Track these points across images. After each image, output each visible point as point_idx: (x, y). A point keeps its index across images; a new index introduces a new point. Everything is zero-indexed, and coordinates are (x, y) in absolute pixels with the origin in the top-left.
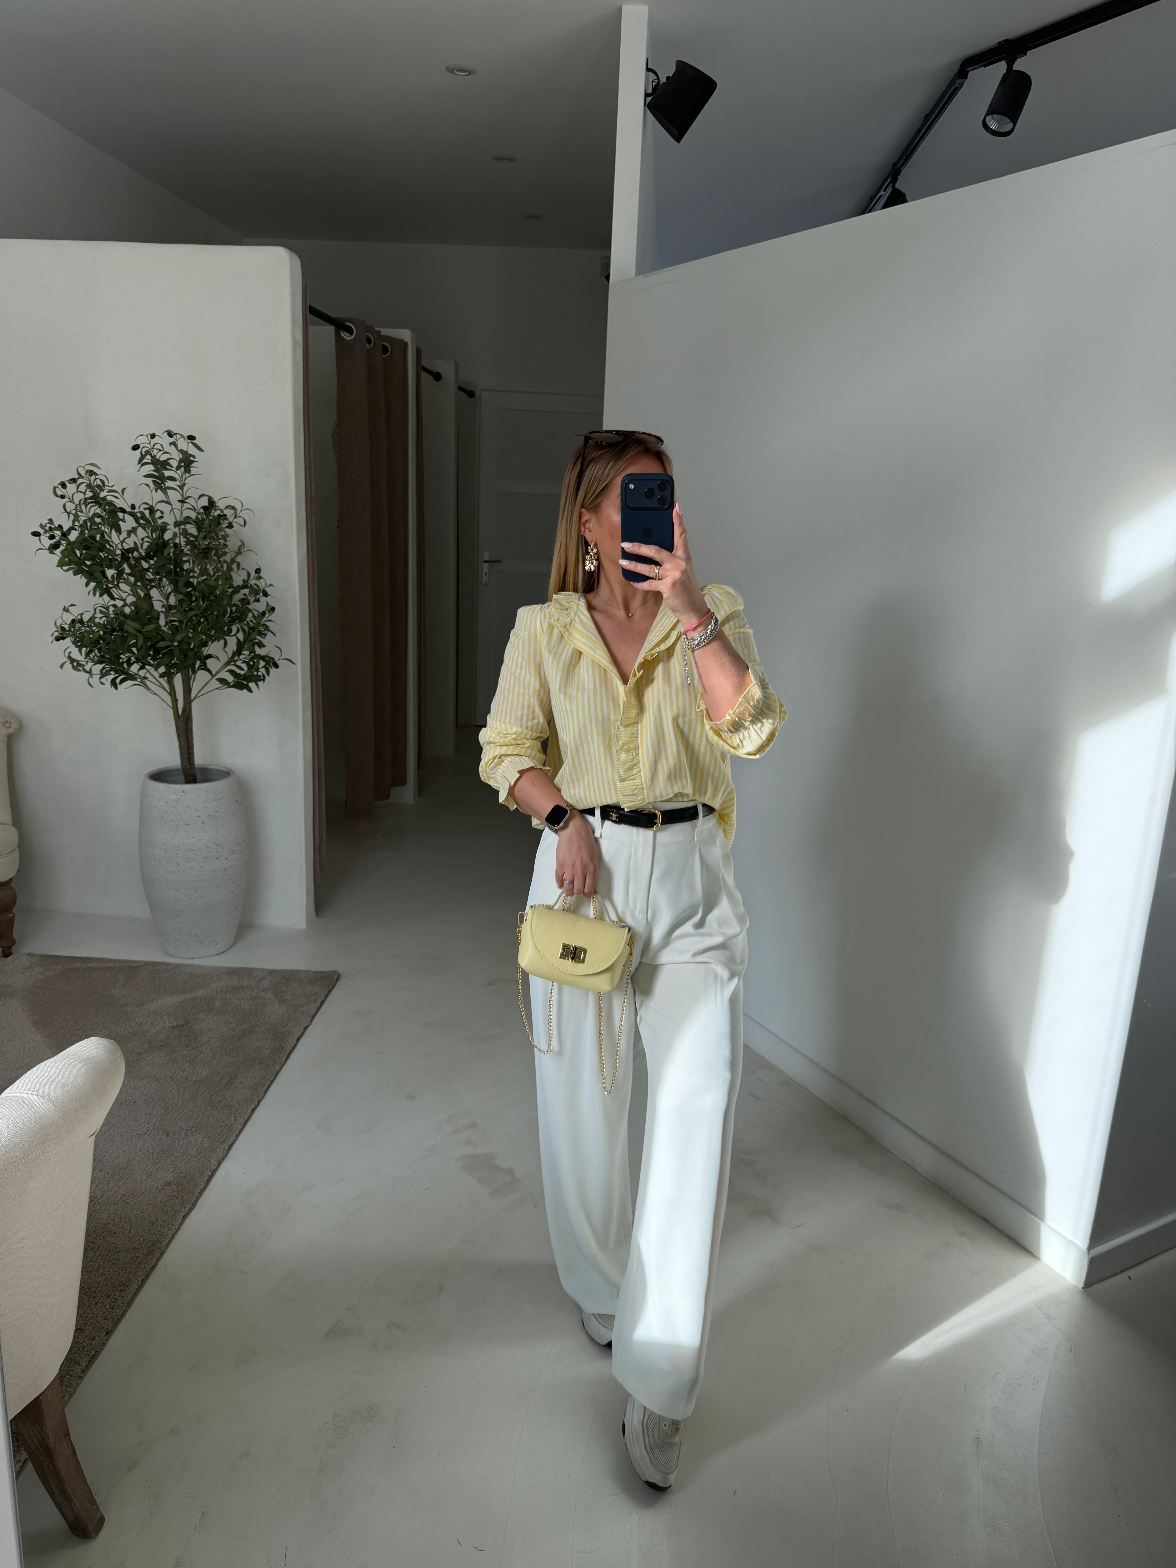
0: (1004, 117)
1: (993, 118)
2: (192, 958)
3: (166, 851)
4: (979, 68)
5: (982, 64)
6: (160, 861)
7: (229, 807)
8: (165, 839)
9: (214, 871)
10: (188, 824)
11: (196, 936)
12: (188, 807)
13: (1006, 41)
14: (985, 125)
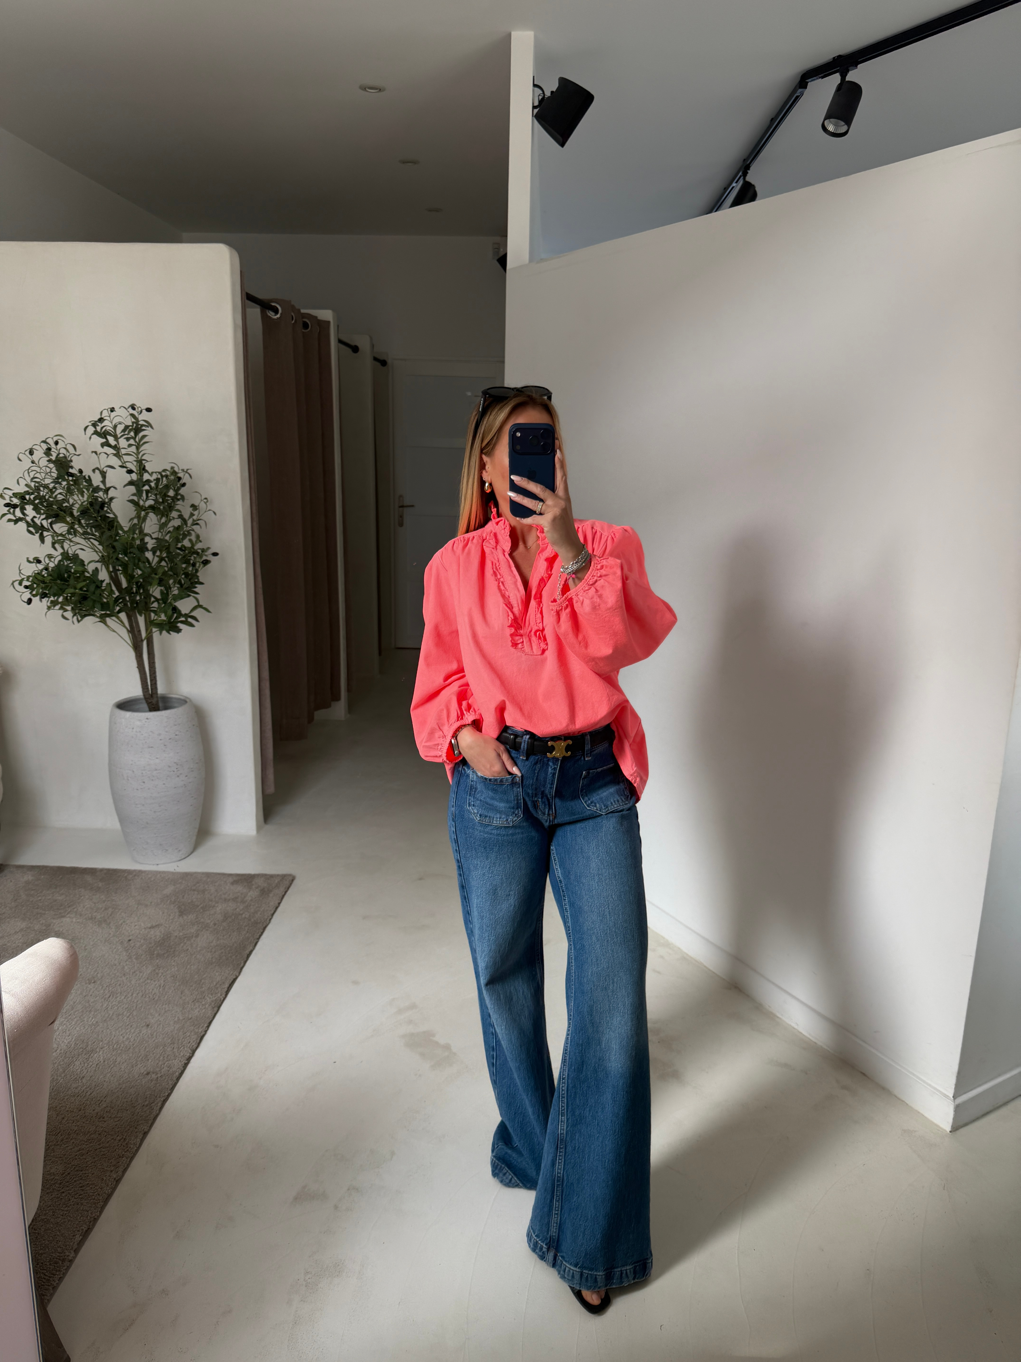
0: (840, 121)
1: (831, 122)
2: (158, 865)
3: (133, 771)
4: (817, 79)
5: (820, 76)
6: (128, 780)
7: (187, 731)
8: (132, 761)
9: (175, 788)
10: (152, 747)
11: (161, 845)
12: (152, 732)
13: (840, 56)
14: (824, 128)
